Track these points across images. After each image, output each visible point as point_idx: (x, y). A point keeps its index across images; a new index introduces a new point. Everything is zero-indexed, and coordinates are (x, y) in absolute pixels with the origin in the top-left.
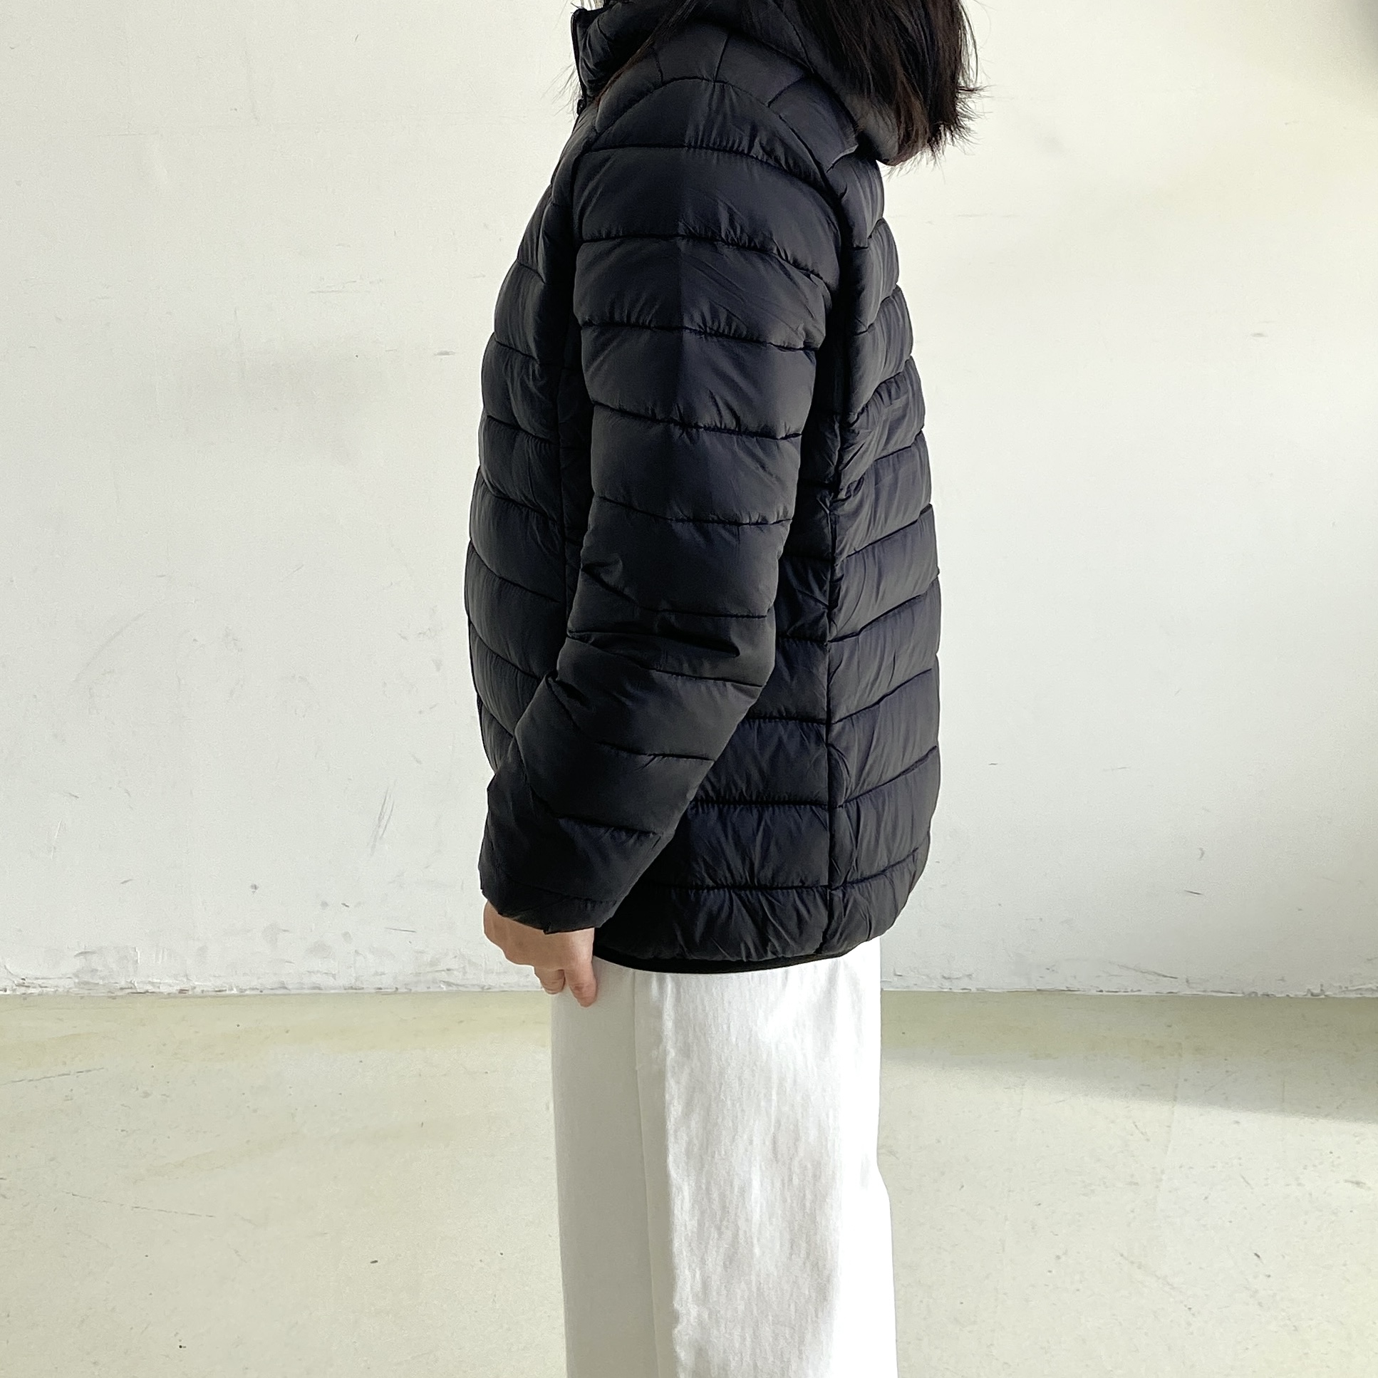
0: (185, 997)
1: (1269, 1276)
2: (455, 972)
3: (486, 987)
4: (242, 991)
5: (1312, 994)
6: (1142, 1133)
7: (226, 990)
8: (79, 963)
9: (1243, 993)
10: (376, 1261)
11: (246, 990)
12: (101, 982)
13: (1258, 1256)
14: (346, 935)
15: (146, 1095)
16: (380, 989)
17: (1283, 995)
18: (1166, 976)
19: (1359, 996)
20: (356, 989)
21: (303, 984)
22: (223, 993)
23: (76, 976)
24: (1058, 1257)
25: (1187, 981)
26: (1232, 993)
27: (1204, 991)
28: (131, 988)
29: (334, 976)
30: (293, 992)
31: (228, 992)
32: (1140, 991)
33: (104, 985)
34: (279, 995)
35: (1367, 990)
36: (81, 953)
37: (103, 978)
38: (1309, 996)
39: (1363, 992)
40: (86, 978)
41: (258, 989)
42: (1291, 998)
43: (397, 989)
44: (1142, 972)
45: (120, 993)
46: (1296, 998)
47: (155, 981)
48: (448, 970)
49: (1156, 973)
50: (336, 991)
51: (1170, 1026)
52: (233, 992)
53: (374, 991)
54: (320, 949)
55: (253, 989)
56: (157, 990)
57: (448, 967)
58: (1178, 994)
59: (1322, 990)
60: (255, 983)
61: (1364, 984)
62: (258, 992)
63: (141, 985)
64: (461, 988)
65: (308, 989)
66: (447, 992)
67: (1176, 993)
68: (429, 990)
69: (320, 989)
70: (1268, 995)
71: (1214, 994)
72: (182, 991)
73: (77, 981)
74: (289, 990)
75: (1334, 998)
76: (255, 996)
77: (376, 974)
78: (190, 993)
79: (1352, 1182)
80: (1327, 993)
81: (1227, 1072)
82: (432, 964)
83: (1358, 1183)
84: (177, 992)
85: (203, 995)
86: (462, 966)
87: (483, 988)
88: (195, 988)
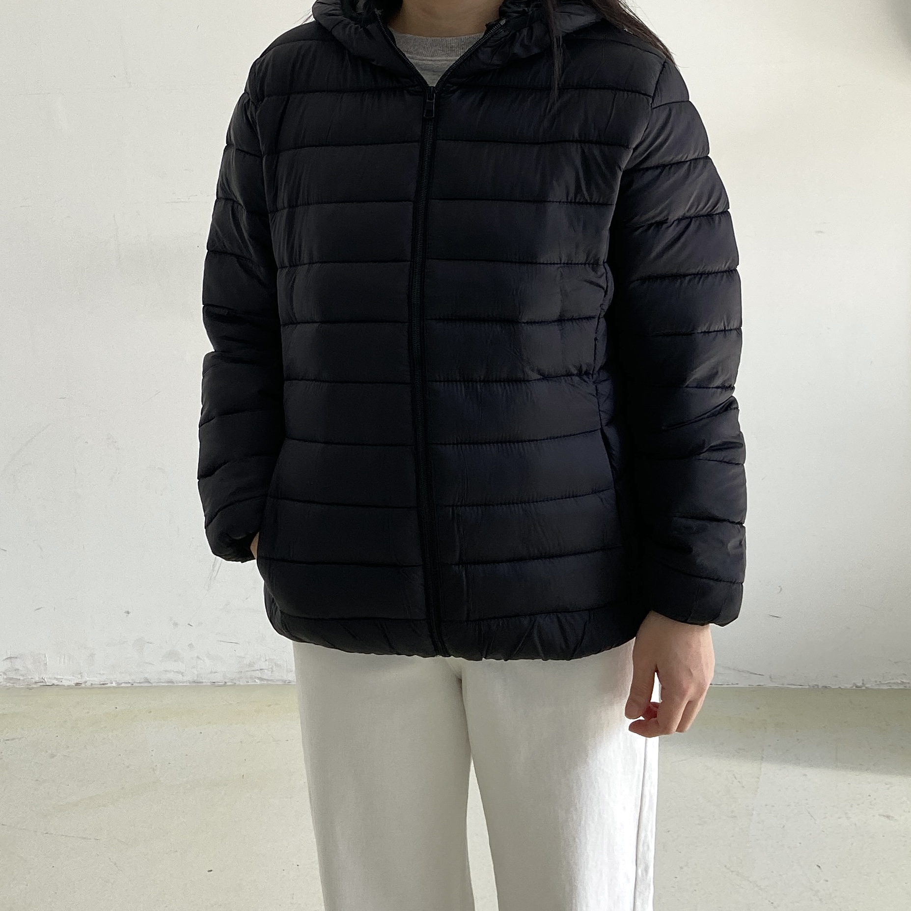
0: (80, 688)
1: (827, 881)
2: (266, 671)
3: (287, 682)
4: (118, 684)
5: (856, 687)
6: (739, 782)
7: (108, 684)
8: (7, 665)
9: (809, 685)
10: (211, 871)
11: (121, 684)
12: (22, 678)
13: (819, 867)
14: (190, 645)
15: (52, 756)
16: (214, 683)
17: (837, 687)
18: (756, 674)
19: (889, 687)
20: (198, 683)
21: (160, 679)
22: (106, 685)
23: (5, 674)
24: (681, 868)
25: (770, 677)
26: (801, 685)
27: (783, 684)
28: (43, 682)
29: (182, 674)
30: (154, 684)
31: (109, 685)
32: (737, 684)
33: (23, 680)
34: (146, 687)
35: (894, 683)
36: (7, 659)
37: (23, 675)
38: (854, 687)
39: (892, 685)
40: (11, 675)
41: (130, 683)
42: (842, 689)
43: (226, 682)
44: (739, 671)
45: (35, 686)
46: (846, 689)
47: (59, 677)
48: (261, 670)
49: (748, 672)
50: (185, 684)
51: (758, 708)
52: (113, 685)
53: (209, 684)
54: (172, 655)
55: (126, 683)
56: (61, 684)
57: (262, 668)
58: (764, 686)
59: (863, 684)
60: (128, 679)
61: (893, 679)
62: (130, 685)
63: (49, 680)
64: (269, 682)
65: (164, 682)
66: (261, 685)
67: (763, 685)
68: (249, 684)
69: (173, 682)
70: (826, 687)
71: (789, 686)
72: (77, 684)
73: (5, 677)
74: (151, 683)
75: (871, 689)
76: (128, 687)
77: (211, 672)
78: (83, 685)
79: (884, 816)
80: (867, 686)
81: (798, 740)
82: (250, 665)
83: (888, 817)
84: (74, 685)
85: (92, 687)
86: (270, 667)
87: (285, 682)
88: (86, 682)
